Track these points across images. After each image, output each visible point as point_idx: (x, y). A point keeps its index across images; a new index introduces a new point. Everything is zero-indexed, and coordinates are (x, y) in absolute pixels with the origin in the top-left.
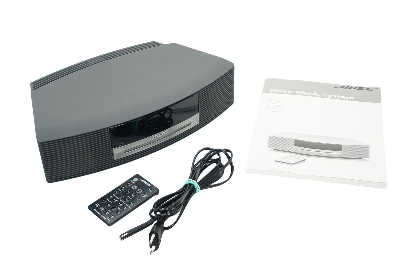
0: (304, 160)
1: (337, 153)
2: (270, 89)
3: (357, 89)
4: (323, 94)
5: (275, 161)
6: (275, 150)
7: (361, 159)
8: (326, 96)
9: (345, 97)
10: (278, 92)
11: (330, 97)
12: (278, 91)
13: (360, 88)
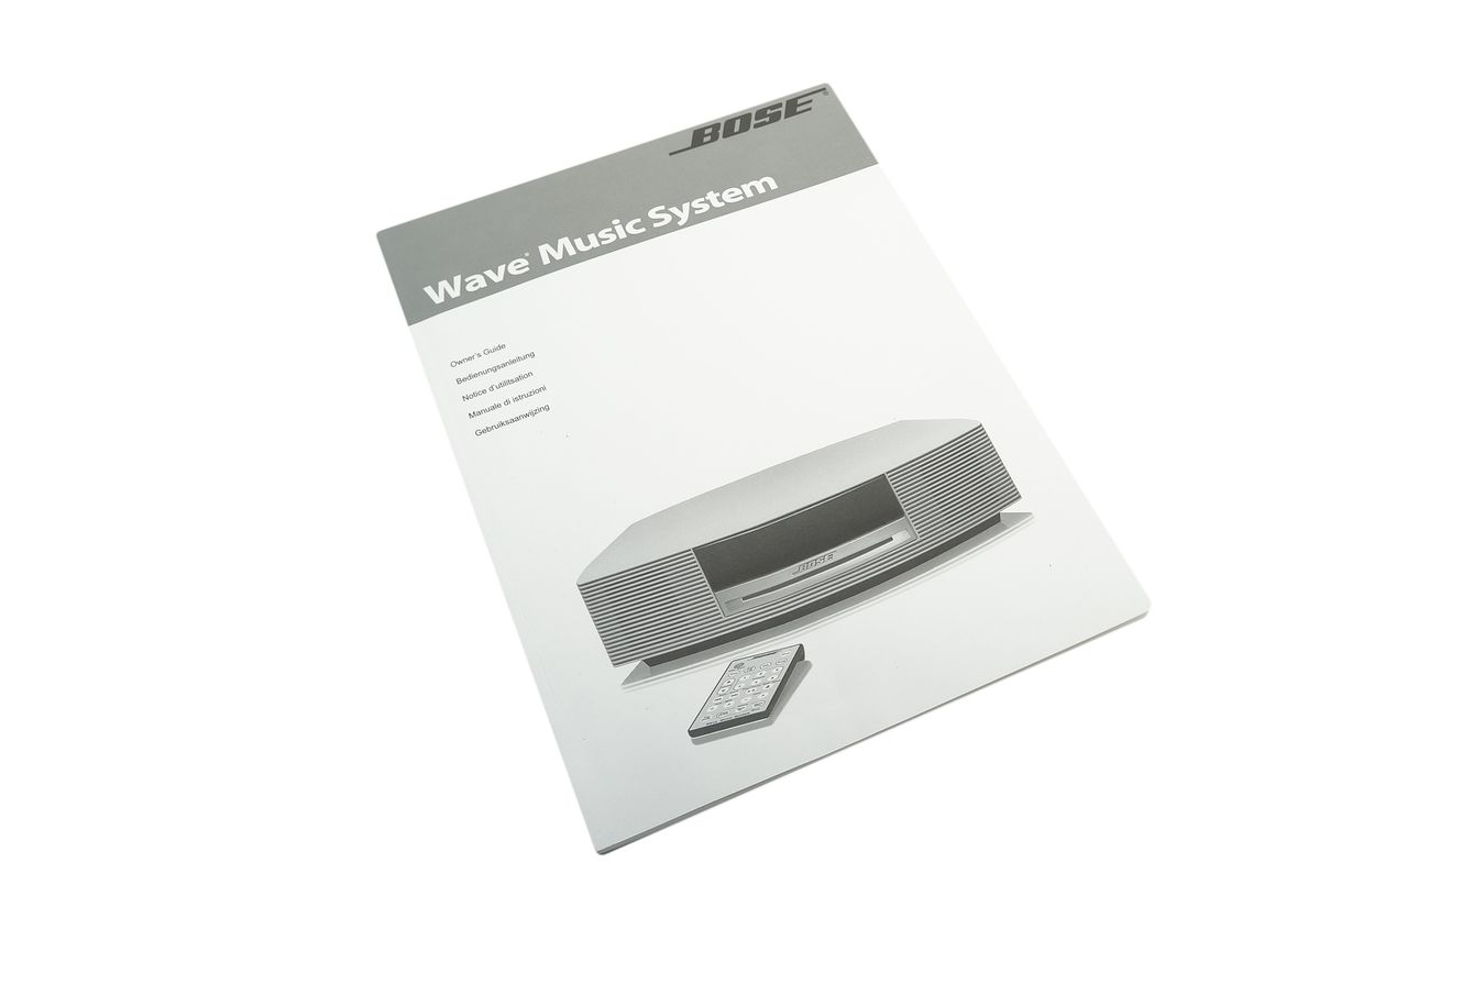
0: (800, 654)
1: (897, 537)
2: (429, 290)
3: (756, 126)
4: (652, 214)
5: (693, 733)
6: (652, 662)
7: (996, 520)
8: (668, 218)
9: (737, 192)
10: (470, 288)
11: (684, 216)
12: (463, 284)
13: (761, 113)
